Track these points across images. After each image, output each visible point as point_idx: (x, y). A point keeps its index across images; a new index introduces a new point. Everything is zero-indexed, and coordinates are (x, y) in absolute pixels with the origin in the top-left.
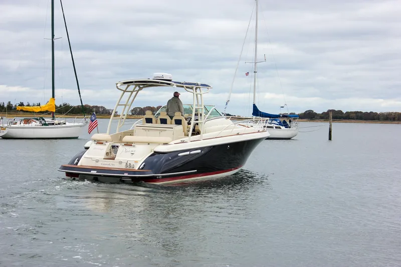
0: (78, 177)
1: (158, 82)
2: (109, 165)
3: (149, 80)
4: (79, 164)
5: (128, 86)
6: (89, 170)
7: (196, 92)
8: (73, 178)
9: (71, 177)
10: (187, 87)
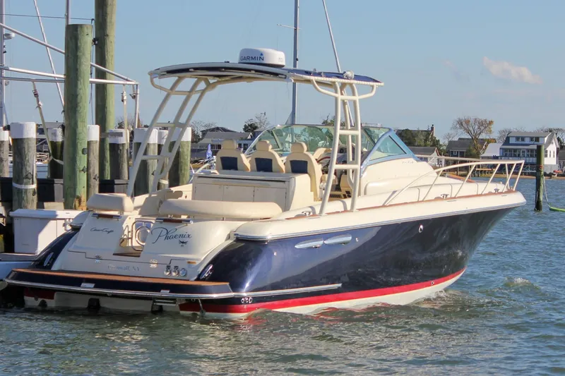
0: (52, 298)
1: (249, 70)
2: (127, 268)
3: (227, 65)
4: (56, 266)
5: (180, 79)
6: (78, 282)
7: (342, 94)
8: (40, 300)
9: (36, 299)
10: (318, 82)
